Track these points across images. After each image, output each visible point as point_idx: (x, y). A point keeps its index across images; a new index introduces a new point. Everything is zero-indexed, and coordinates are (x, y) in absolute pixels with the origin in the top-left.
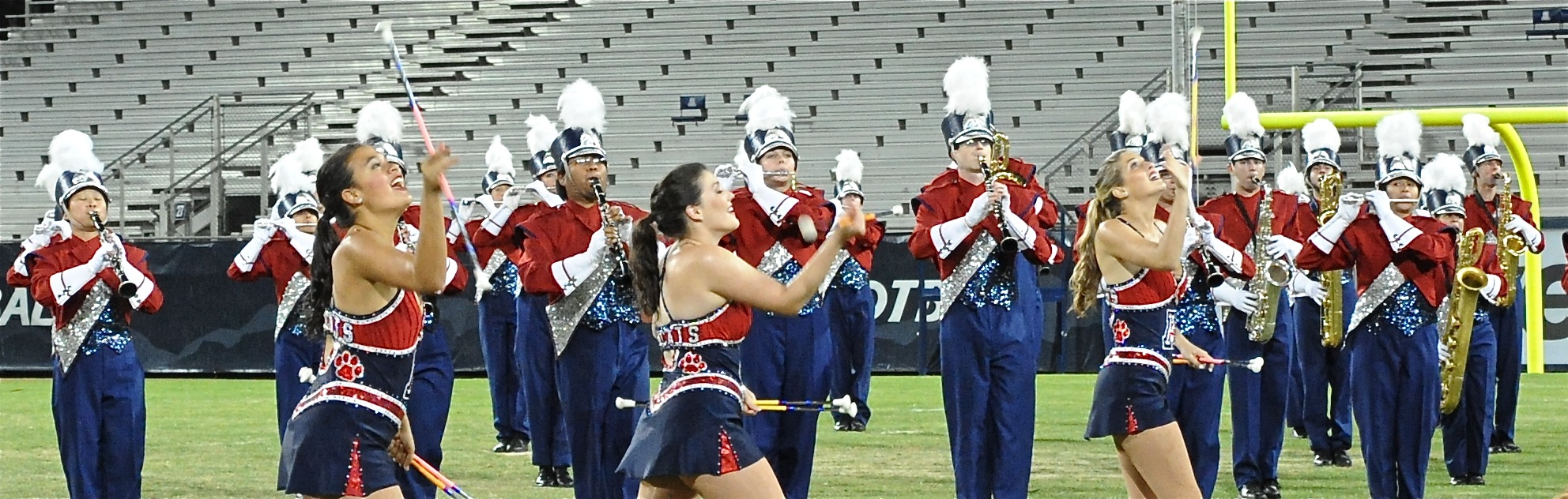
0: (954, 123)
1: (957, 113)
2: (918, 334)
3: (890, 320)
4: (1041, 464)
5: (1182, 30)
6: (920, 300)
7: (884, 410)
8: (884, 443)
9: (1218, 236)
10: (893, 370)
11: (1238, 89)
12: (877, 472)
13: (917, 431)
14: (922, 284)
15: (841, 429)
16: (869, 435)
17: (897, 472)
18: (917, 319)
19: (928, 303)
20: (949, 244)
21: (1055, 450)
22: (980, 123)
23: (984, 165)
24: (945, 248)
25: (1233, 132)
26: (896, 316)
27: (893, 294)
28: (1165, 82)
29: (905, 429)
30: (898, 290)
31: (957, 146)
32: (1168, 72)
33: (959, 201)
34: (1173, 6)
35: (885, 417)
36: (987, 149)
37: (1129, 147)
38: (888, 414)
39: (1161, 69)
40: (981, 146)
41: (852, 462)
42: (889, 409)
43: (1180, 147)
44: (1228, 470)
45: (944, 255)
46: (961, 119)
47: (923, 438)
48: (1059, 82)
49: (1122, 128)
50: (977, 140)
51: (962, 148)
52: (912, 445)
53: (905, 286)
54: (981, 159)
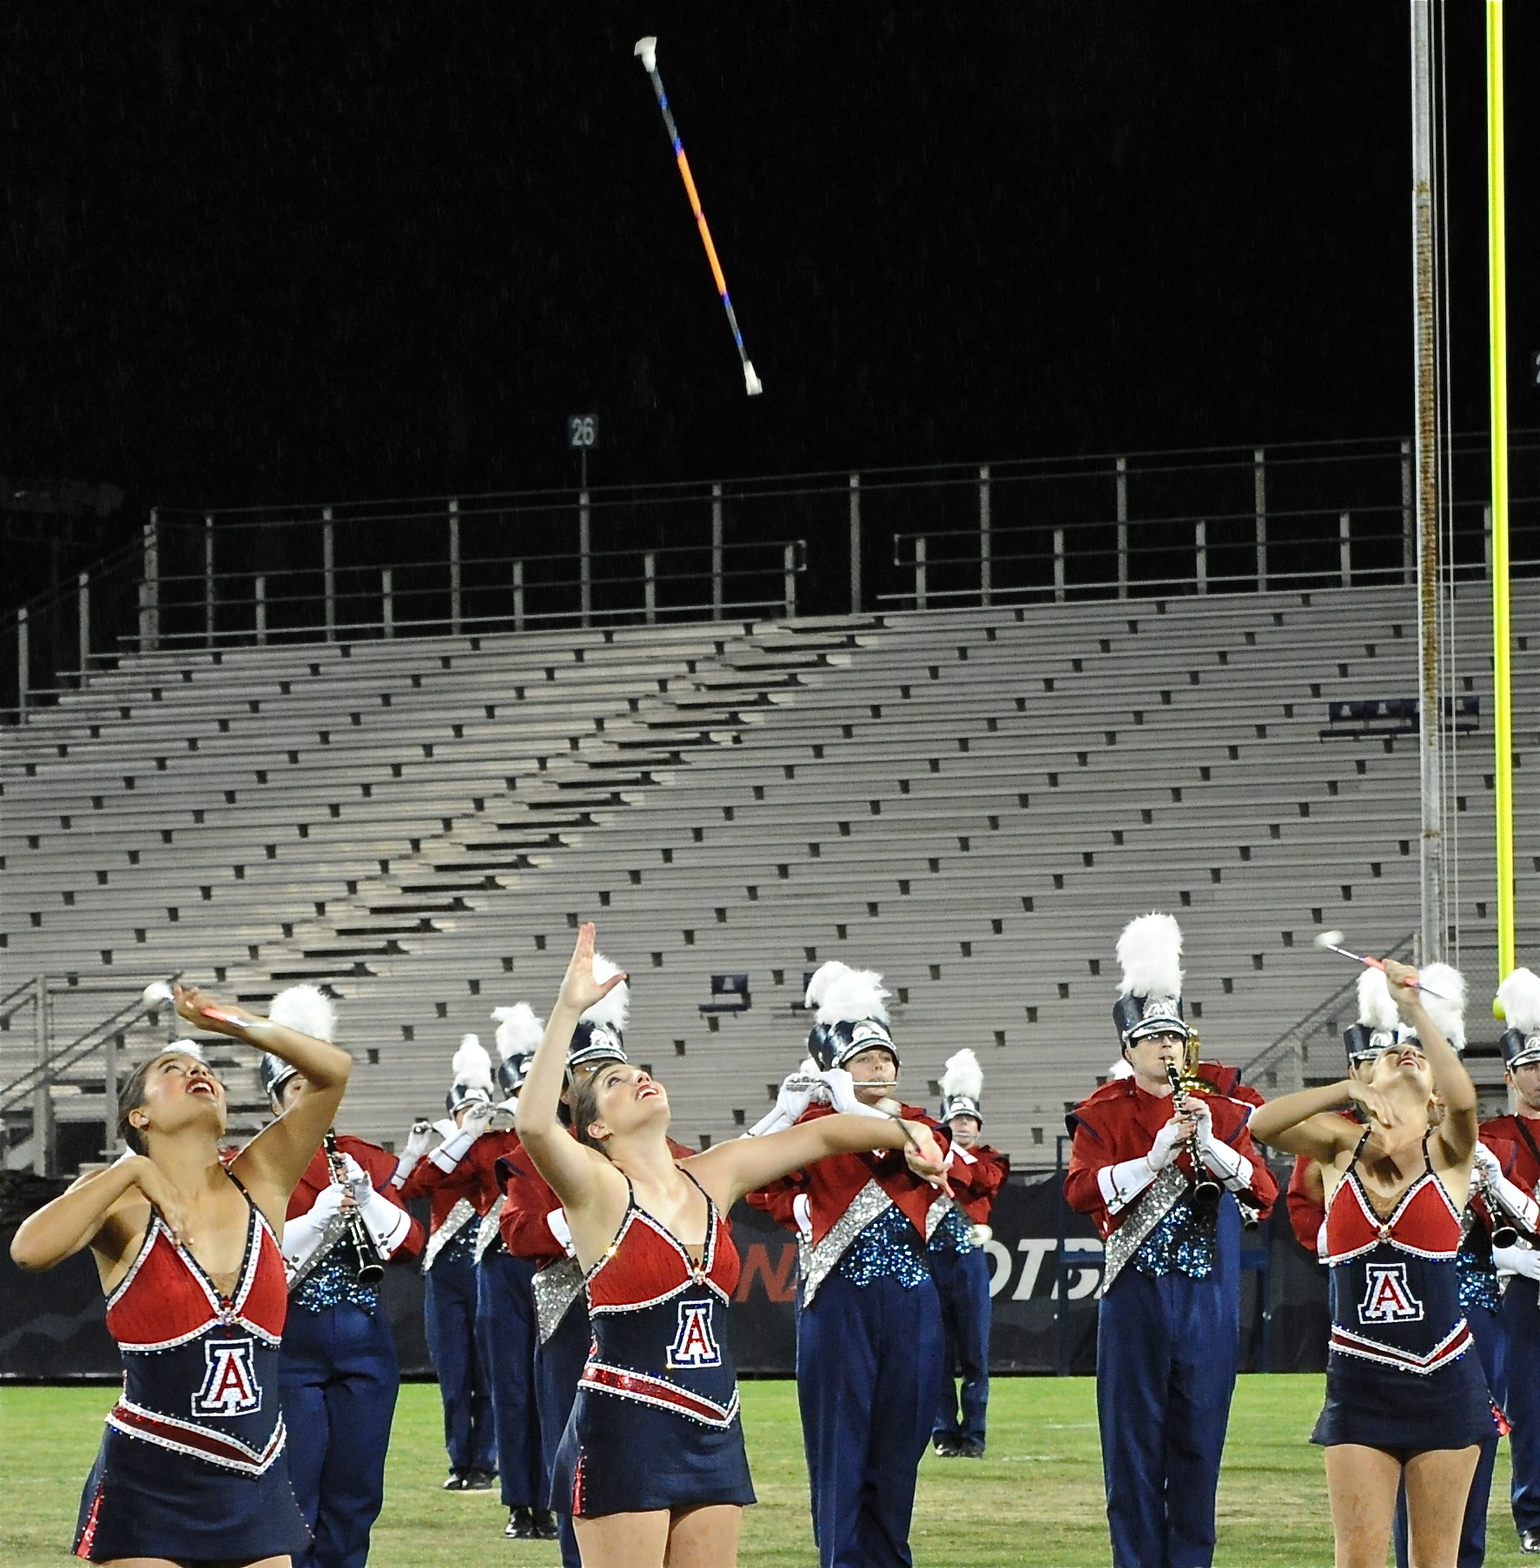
0: (1130, 1009)
1: (1136, 995)
2: (1056, 1316)
3: (1016, 1296)
4: (1233, 1503)
5: (1436, 876)
6: (1057, 1269)
7: (1006, 1426)
8: (1007, 1473)
9: (1507, 1175)
10: (1020, 1368)
11: (1519, 962)
12: (998, 1516)
13: (1054, 1457)
14: (1061, 1246)
15: (945, 1454)
16: (985, 1462)
17: (1026, 1516)
18: (1055, 1295)
19: (1070, 1272)
20: (1124, 1193)
21: (1254, 1483)
22: (1168, 1010)
23: (1173, 1072)
24: (1116, 1199)
25: (1511, 1025)
26: (1024, 1291)
27: (1019, 1260)
28: (1412, 952)
29: (1038, 1453)
30: (1026, 1253)
31: (1134, 1042)
32: (1415, 937)
33: (1135, 1120)
34: (1422, 841)
35: (1008, 1436)
36: (1177, 1048)
37: (1375, 1047)
38: (1012, 1432)
39: (1405, 934)
40: (1169, 1043)
41: (962, 1501)
42: (1014, 1425)
43: (1452, 1044)
44: (1505, 1511)
45: (1114, 1209)
46: (1140, 1003)
47: (1065, 1466)
48: (1258, 952)
49: (1365, 1018)
50: (1162, 1034)
51: (1142, 1045)
52: (1047, 1477)
53: (1036, 1248)
54: (1168, 1062)
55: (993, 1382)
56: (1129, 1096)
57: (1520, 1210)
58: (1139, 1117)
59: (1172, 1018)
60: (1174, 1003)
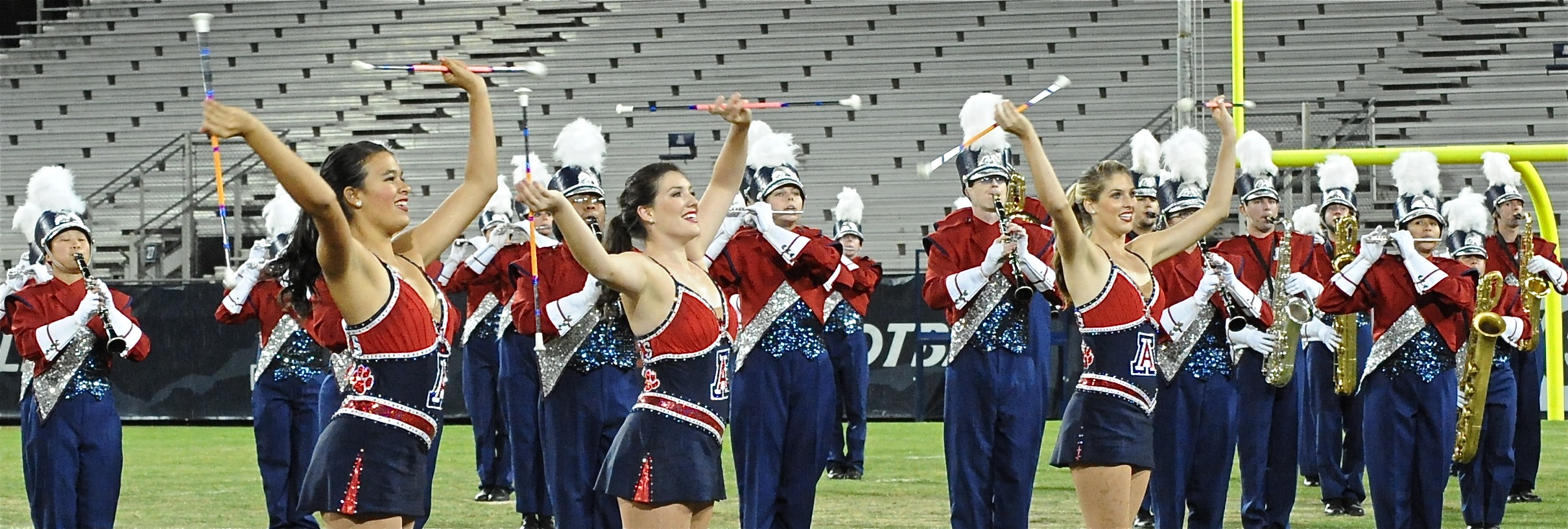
0: (969, 159)
1: (972, 149)
2: (914, 379)
3: (885, 365)
4: (1041, 513)
5: (1188, 65)
6: (916, 345)
7: (878, 457)
8: (880, 491)
9: (1239, 278)
10: (888, 416)
11: (1248, 126)
12: (872, 521)
13: (913, 480)
14: (918, 328)
15: (835, 477)
16: (864, 483)
17: (893, 522)
18: (914, 364)
19: (925, 347)
20: (966, 294)
21: (1056, 498)
22: (995, 160)
23: (999, 205)
24: (960, 299)
26: (892, 361)
27: (888, 338)
28: (1171, 119)
29: (901, 477)
30: (893, 333)
31: (971, 183)
32: (1173, 108)
33: (972, 240)
34: (1179, 40)
35: (881, 465)
36: (1002, 187)
37: (1143, 187)
38: (883, 461)
39: (1166, 106)
40: (996, 184)
41: (846, 511)
42: (884, 457)
43: (1198, 186)
45: (960, 305)
46: (976, 155)
47: (920, 486)
48: (1060, 119)
49: (1135, 167)
50: (992, 177)
51: (977, 185)
52: (908, 494)
53: (901, 330)
54: (996, 197)
55: (869, 425)
56: (967, 223)
57: (1249, 302)
58: (974, 237)
59: (999, 166)
60: (1000, 155)
